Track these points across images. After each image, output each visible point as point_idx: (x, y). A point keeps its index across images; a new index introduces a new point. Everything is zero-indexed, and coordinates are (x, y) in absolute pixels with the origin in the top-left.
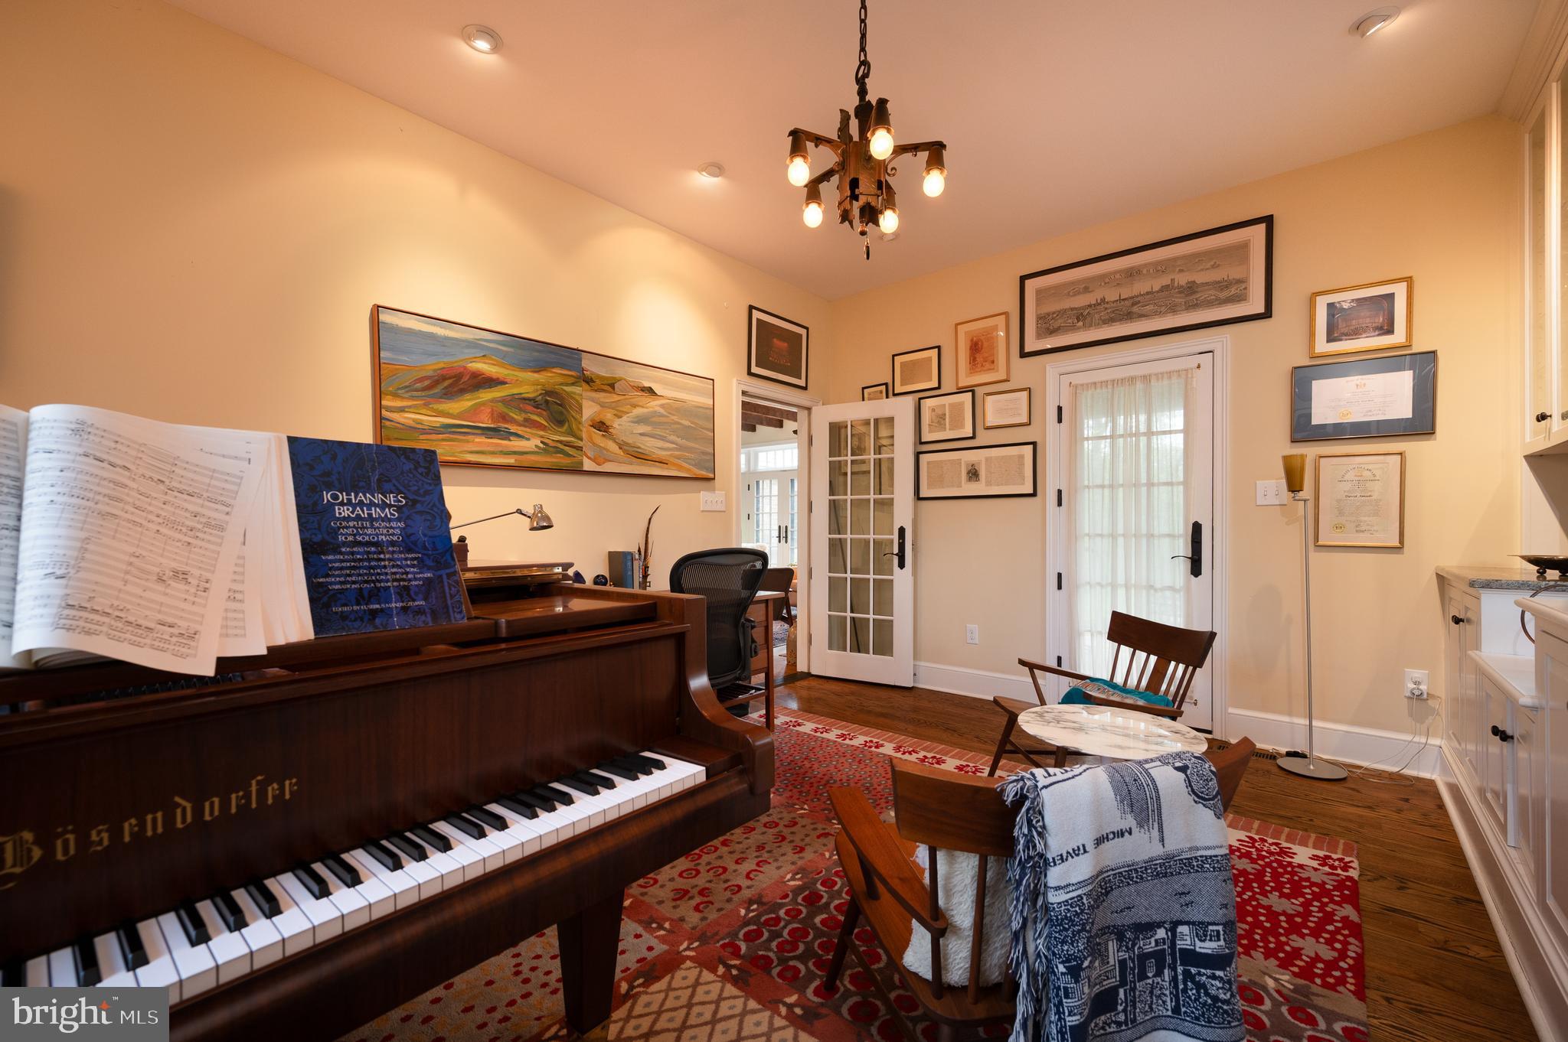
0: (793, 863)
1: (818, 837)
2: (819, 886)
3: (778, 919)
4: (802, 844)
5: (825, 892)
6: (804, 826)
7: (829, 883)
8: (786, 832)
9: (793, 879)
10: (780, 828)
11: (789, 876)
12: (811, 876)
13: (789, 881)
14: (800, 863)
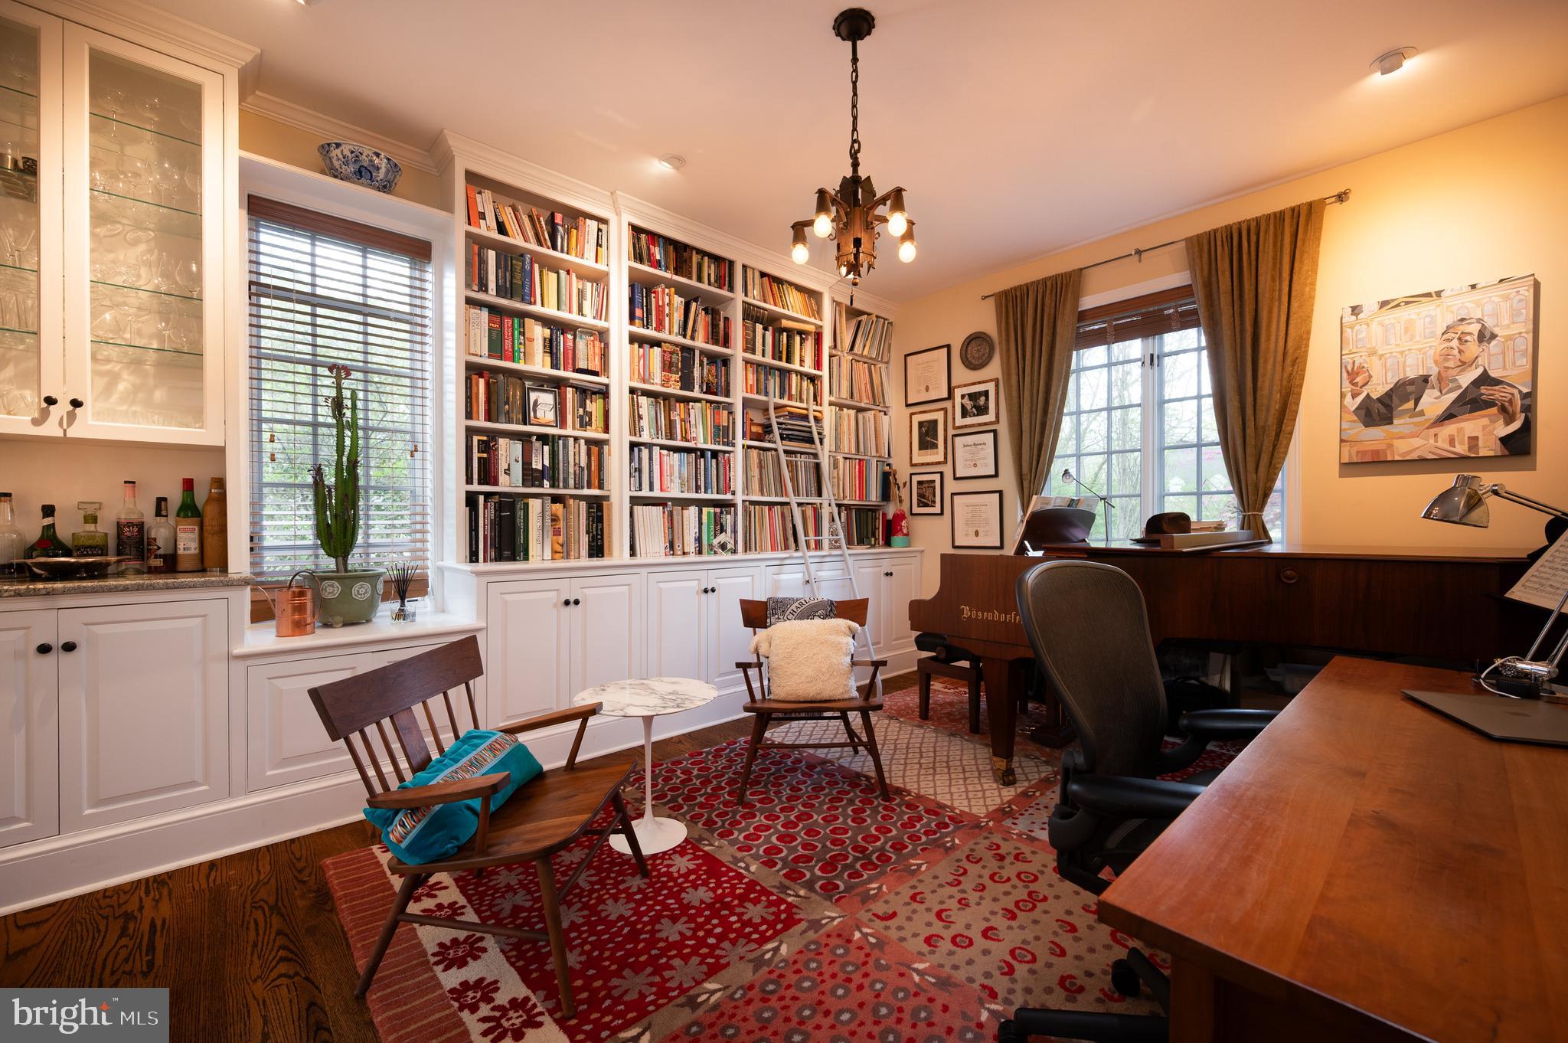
0: (921, 881)
1: (894, 915)
2: (894, 857)
3: (926, 833)
4: (915, 905)
5: (888, 852)
6: (915, 935)
7: (884, 858)
8: (937, 927)
9: (919, 866)
10: (948, 934)
11: (924, 868)
12: (902, 867)
13: (923, 864)
14: (914, 882)
